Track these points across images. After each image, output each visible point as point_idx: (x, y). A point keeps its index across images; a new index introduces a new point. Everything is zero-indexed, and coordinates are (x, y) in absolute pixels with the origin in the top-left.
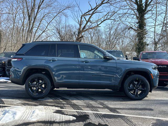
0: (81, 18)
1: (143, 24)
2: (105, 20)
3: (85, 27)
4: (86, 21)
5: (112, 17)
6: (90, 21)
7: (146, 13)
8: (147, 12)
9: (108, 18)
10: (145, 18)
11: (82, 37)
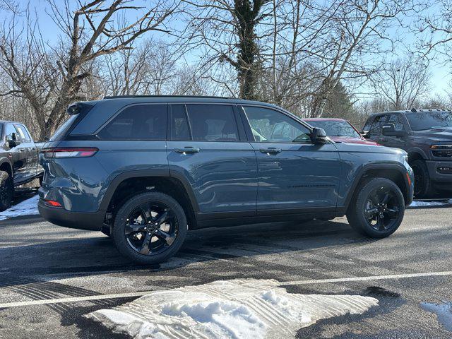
0: (76, 19)
1: (252, 50)
2: (145, 31)
3: (89, 45)
4: (94, 29)
5: (161, 24)
6: (106, 30)
7: (257, 21)
8: (261, 18)
9: (151, 26)
10: (255, 35)
11: (85, 75)
